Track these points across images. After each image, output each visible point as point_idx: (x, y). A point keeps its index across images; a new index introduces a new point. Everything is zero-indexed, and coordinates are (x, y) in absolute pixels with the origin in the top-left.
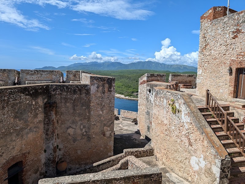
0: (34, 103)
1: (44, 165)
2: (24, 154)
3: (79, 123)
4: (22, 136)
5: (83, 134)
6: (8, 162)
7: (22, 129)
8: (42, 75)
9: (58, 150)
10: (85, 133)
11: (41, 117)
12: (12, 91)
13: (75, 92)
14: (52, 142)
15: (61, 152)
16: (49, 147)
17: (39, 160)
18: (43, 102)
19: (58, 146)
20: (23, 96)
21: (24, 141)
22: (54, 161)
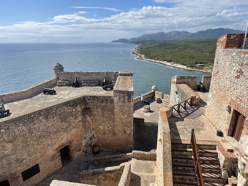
0: (74, 110)
1: (84, 146)
2: (70, 141)
3: (107, 123)
4: (67, 131)
5: (110, 130)
6: (59, 147)
7: (67, 127)
8: (92, 75)
9: (93, 138)
10: (111, 130)
11: (80, 118)
12: (58, 106)
13: (103, 101)
14: (88, 134)
15: (96, 140)
16: (87, 136)
17: (81, 144)
18: (81, 108)
19: (93, 136)
20: (66, 108)
21: (69, 135)
22: (90, 145)
